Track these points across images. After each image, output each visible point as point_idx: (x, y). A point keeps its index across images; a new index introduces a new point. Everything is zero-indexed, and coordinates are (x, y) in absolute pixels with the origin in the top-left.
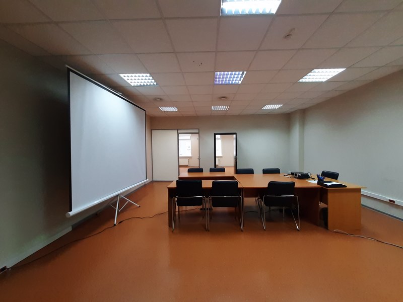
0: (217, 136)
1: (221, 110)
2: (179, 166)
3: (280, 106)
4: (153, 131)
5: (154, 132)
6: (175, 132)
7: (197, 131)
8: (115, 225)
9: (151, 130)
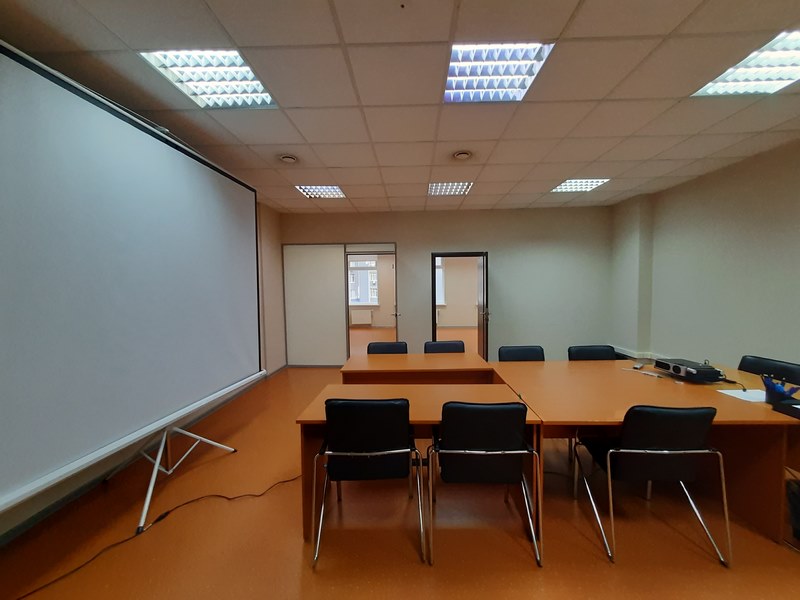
0: (438, 260)
1: (450, 196)
2: (349, 327)
3: (600, 182)
4: (285, 247)
5: (288, 250)
6: (339, 251)
7: (391, 248)
8: (139, 531)
9: (282, 246)
